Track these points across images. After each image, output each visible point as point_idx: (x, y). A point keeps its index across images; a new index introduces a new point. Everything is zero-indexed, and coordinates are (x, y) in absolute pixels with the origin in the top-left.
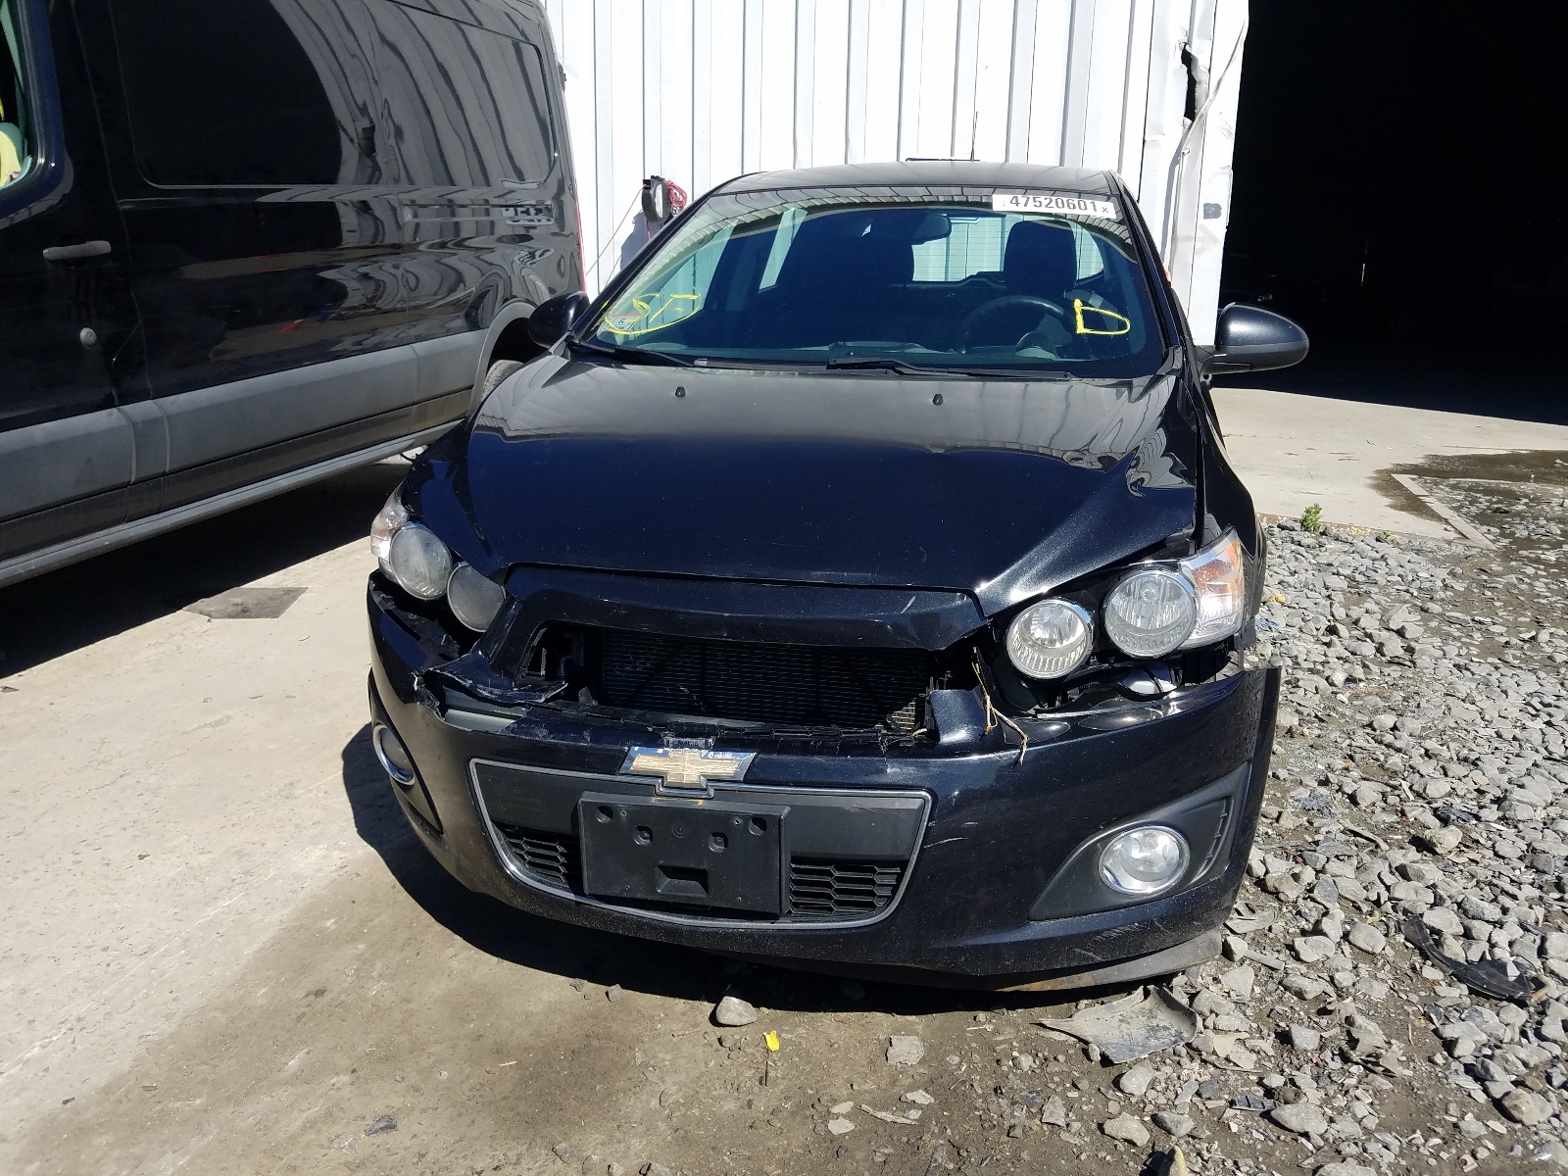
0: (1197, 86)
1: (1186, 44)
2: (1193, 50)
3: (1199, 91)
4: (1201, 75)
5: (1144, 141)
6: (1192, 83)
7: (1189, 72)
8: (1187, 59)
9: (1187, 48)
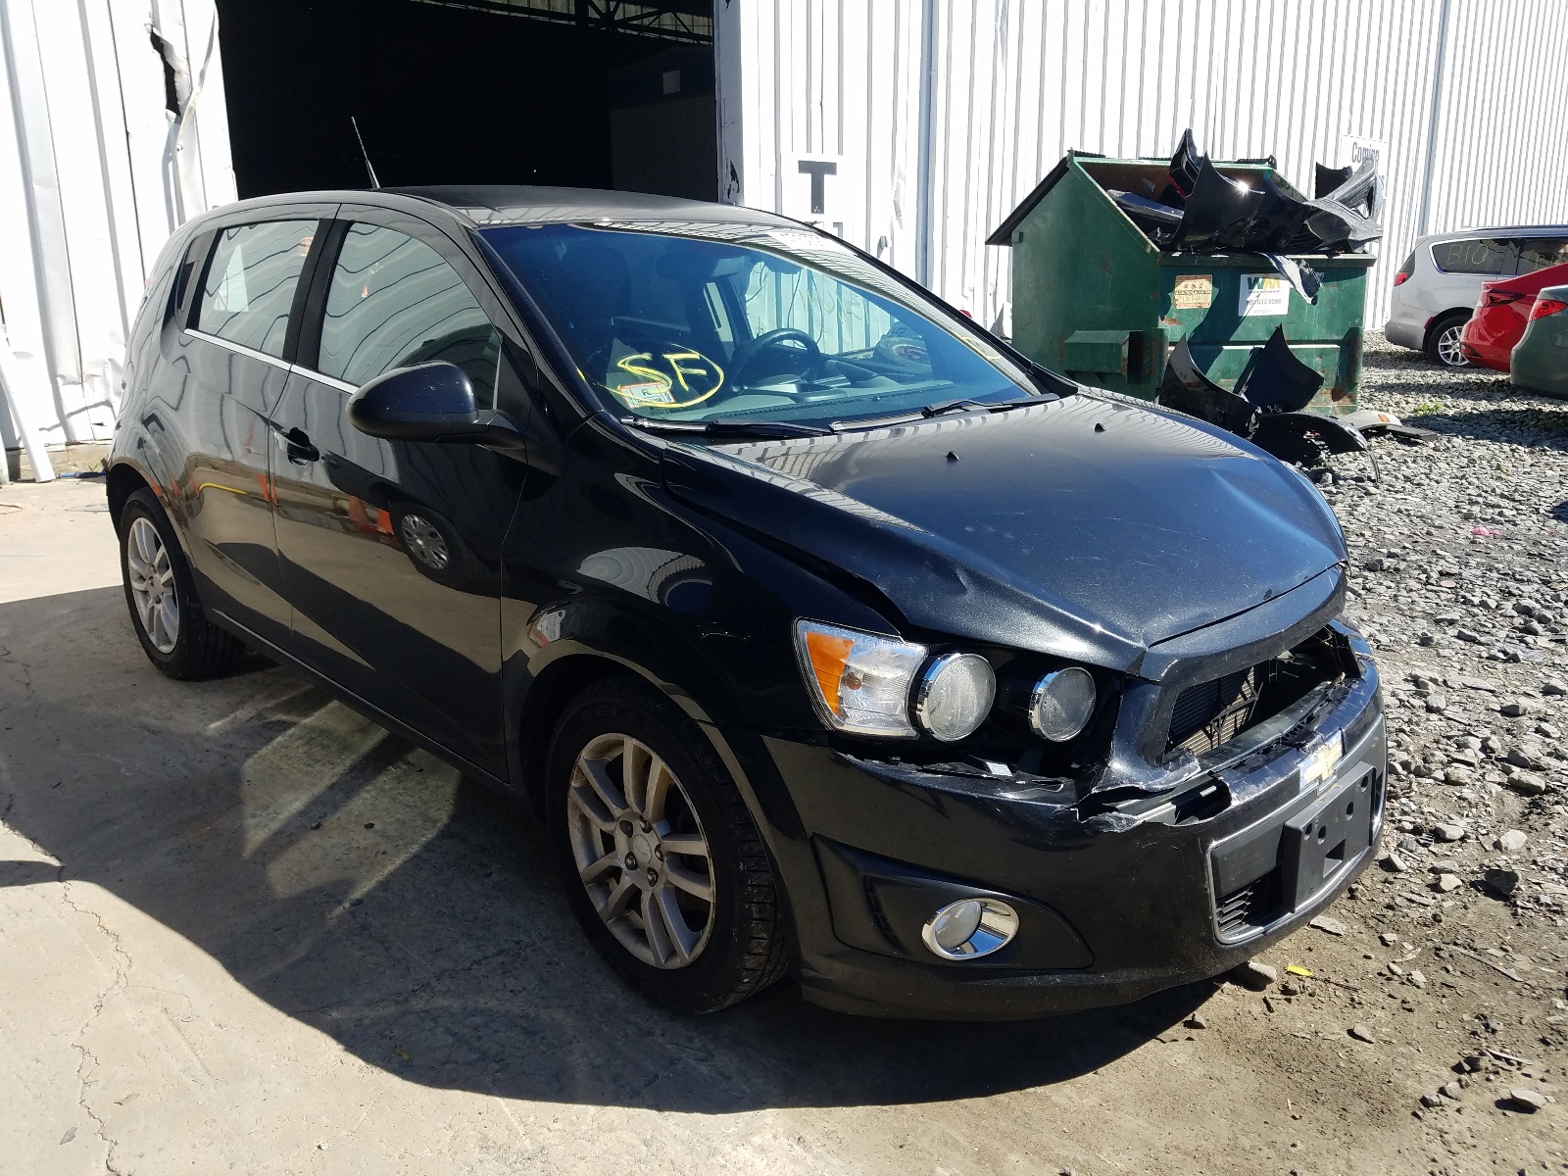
0: (176, 75)
1: (152, 26)
2: (165, 35)
3: (181, 82)
4: (179, 63)
5: (127, 133)
6: (170, 72)
7: (163, 58)
8: (158, 43)
9: (155, 31)
